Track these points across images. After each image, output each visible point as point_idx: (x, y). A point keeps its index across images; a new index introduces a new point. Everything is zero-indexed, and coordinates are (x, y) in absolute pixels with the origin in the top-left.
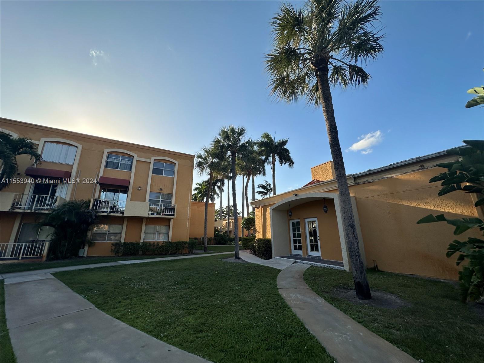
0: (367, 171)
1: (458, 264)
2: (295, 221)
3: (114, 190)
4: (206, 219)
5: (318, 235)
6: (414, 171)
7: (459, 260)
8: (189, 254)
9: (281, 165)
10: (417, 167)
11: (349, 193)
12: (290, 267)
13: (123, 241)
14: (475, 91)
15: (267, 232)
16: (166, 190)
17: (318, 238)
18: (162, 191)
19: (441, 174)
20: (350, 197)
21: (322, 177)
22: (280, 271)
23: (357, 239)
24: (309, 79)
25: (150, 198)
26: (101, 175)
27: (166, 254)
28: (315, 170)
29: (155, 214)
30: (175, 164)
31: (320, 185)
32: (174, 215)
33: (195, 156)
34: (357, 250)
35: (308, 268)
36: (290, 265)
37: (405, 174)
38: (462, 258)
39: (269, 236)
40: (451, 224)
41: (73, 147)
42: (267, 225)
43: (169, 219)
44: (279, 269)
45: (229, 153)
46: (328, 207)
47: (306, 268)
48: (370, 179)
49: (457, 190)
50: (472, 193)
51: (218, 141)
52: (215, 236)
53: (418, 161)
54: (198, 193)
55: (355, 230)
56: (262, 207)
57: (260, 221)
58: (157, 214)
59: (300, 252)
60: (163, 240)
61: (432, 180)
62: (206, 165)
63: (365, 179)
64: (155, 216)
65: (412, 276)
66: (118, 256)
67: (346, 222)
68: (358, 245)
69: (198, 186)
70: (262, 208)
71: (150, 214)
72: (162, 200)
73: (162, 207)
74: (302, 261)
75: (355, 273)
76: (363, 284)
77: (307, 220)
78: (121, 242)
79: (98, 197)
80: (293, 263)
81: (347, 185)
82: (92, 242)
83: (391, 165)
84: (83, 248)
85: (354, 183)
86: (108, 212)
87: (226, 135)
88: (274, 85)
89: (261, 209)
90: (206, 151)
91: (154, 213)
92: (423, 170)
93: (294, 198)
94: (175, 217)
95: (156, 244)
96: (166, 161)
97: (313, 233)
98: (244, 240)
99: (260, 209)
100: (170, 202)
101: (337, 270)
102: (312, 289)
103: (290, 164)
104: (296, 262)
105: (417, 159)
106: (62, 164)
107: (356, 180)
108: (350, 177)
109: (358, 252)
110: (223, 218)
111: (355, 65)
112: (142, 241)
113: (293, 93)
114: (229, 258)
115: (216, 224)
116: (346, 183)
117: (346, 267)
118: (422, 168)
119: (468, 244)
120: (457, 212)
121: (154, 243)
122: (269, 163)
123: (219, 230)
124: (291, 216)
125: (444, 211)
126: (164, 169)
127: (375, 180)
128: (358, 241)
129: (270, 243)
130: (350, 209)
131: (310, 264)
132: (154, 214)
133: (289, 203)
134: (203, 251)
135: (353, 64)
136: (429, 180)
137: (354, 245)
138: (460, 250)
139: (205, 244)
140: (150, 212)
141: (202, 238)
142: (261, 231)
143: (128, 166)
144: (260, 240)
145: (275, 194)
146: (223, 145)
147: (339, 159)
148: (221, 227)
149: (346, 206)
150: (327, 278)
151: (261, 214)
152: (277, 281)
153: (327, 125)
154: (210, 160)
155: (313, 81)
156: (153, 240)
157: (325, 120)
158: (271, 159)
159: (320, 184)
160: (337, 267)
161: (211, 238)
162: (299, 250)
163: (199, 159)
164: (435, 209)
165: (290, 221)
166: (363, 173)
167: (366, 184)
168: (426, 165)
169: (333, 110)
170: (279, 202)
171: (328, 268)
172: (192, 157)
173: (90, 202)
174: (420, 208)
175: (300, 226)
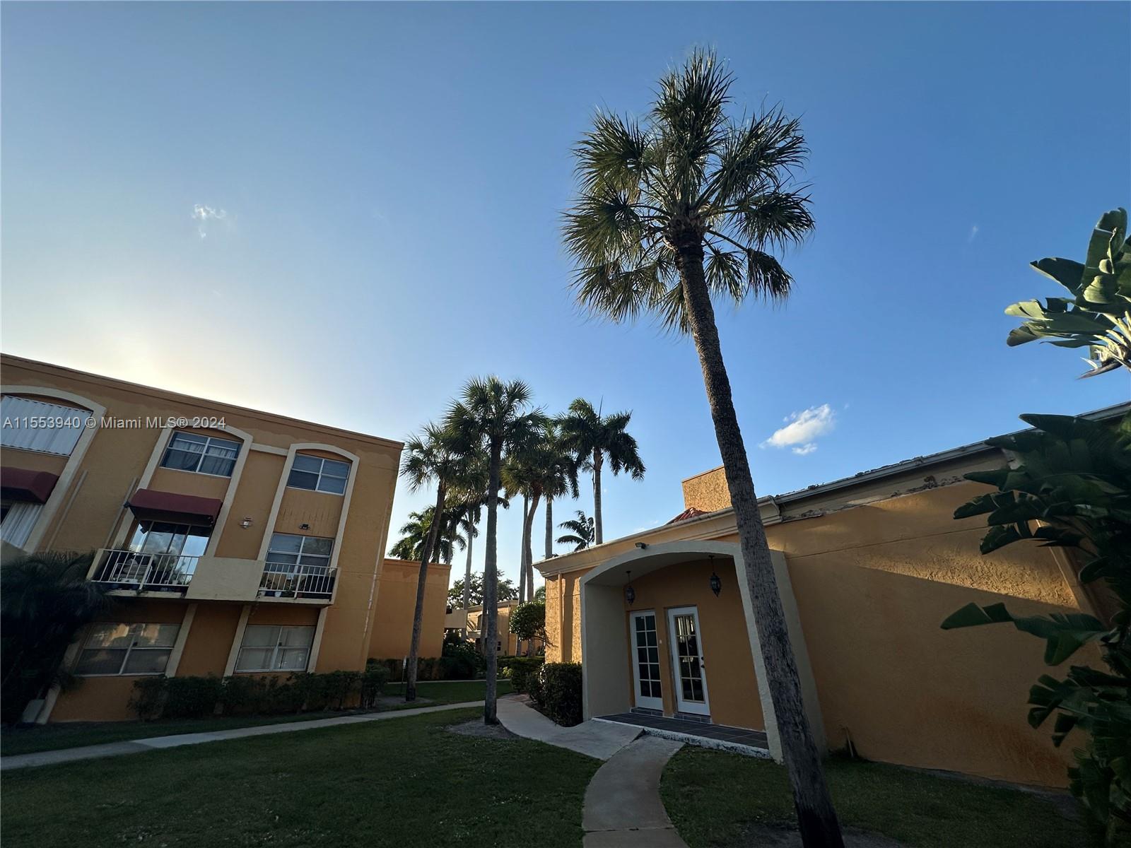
0: (806, 488)
1: (1058, 741)
2: (644, 615)
3: (175, 525)
4: (419, 609)
5: (701, 655)
6: (914, 490)
7: (1060, 731)
8: (361, 711)
9: (616, 474)
10: (920, 482)
11: (766, 543)
12: (629, 750)
13: (170, 673)
14: (1021, 308)
15: (573, 644)
16: (320, 530)
17: (702, 663)
18: (308, 531)
19: (979, 499)
20: (769, 554)
21: (707, 502)
22: (597, 763)
23: (794, 672)
24: (666, 274)
25: (271, 551)
26: (144, 485)
27: (293, 712)
28: (691, 486)
29: (278, 594)
30: (351, 462)
31: (700, 522)
32: (329, 597)
33: (404, 444)
34: (795, 705)
35: (676, 755)
36: (627, 743)
37: (895, 498)
38: (1065, 724)
39: (577, 656)
40: (1027, 631)
41: (80, 411)
42: (574, 625)
43: (318, 609)
44: (597, 757)
45: (486, 440)
46: (721, 580)
47: (671, 754)
48: (816, 508)
49: (1020, 538)
50: (1054, 547)
51: (460, 411)
52: (444, 654)
53: (920, 468)
54: (413, 539)
55: (787, 646)
56: (563, 576)
57: (556, 613)
58: (283, 595)
59: (655, 703)
60: (289, 670)
61: (962, 513)
62: (430, 468)
63: (805, 509)
64: (278, 598)
65: (945, 775)
66: (147, 721)
67: (764, 622)
68: (798, 691)
69: (415, 520)
70: (563, 580)
71: (263, 593)
72: (304, 554)
73: (301, 574)
74: (659, 730)
75: (797, 778)
76: (821, 817)
77: (672, 613)
78: (164, 675)
79: (124, 544)
80: (637, 738)
81: (760, 522)
82: (75, 676)
83: (860, 475)
84: (44, 696)
85: (779, 517)
86: (140, 588)
87: (480, 396)
88: (584, 283)
89: (561, 581)
90: (432, 434)
91: (274, 592)
92: (933, 488)
93: (641, 554)
94: (332, 602)
95: (267, 682)
96: (328, 456)
97: (688, 647)
98: (516, 665)
99: (558, 581)
100: (327, 561)
101: (753, 757)
102: (681, 830)
103: (636, 471)
104: (644, 733)
105: (918, 463)
106: (38, 454)
107: (784, 511)
108: (769, 502)
109: (799, 713)
110: (474, 604)
111: (760, 250)
112: (229, 672)
113: (626, 301)
114: (468, 720)
115: (450, 621)
116: (756, 515)
117: (775, 750)
118: (931, 483)
119: (1076, 686)
120: (1028, 596)
121: (264, 678)
122: (587, 468)
123: (460, 636)
124: (632, 600)
125: (996, 591)
126: (320, 473)
127: (827, 512)
128: (797, 681)
129: (579, 677)
130: (772, 585)
131: (682, 740)
132: (273, 594)
133: (627, 568)
134: (404, 699)
135: (755, 248)
136: (953, 513)
137: (788, 691)
138: (1060, 706)
139: (411, 679)
140: (265, 589)
141: (405, 661)
142: (557, 642)
143: (223, 466)
144: (554, 667)
145: (600, 541)
146: (472, 420)
147: (737, 455)
148: (464, 630)
149: (760, 578)
150: (723, 787)
151: (558, 596)
152: (585, 803)
153: (704, 372)
154: (440, 456)
155: (672, 279)
156: (263, 668)
157: (700, 361)
158: (591, 460)
159: (700, 519)
160: (751, 750)
161: (433, 659)
162: (653, 696)
163: (415, 453)
164: (975, 586)
165: (631, 615)
166: (799, 495)
167: (807, 520)
168: (940, 477)
169: (716, 341)
170: (602, 565)
171: (727, 753)
172: (397, 447)
173: (92, 558)
174: (940, 583)
175: (654, 629)
